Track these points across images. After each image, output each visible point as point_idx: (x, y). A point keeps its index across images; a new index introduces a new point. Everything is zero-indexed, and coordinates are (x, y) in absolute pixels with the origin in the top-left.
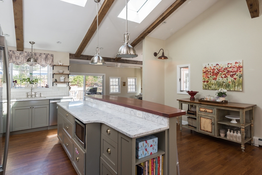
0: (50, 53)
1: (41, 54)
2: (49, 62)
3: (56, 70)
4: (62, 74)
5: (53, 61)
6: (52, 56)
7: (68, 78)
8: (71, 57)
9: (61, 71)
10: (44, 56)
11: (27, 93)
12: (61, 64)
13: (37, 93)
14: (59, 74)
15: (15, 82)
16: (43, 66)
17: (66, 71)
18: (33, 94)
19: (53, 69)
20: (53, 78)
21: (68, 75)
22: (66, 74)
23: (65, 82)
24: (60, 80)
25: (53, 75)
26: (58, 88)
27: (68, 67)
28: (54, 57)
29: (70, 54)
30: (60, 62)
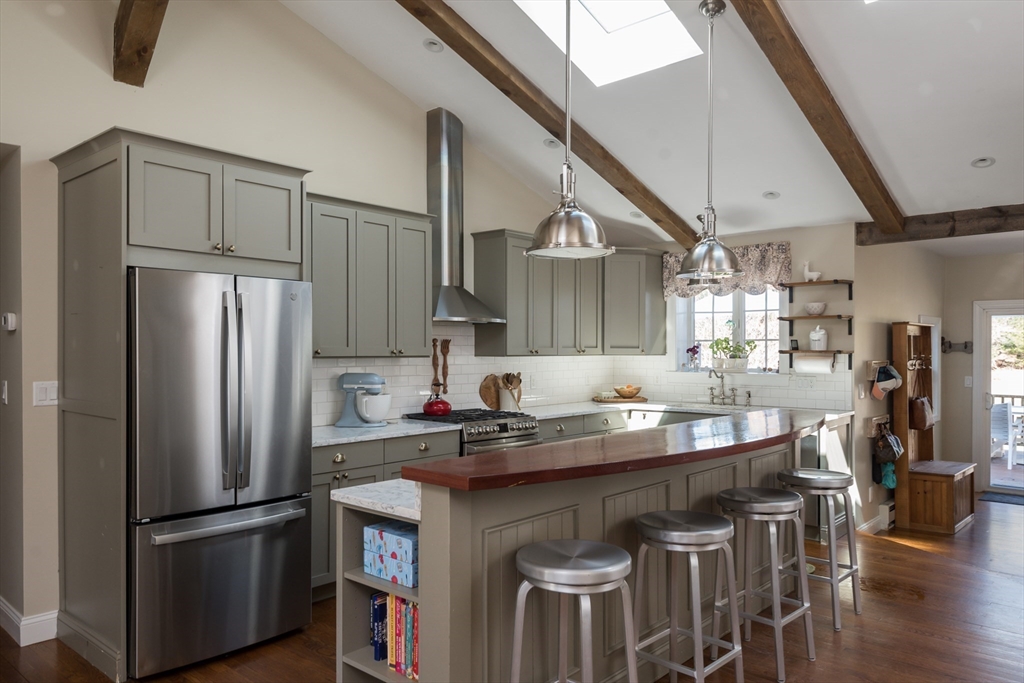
0: (777, 239)
1: (746, 248)
2: (773, 272)
3: (808, 301)
4: (821, 317)
5: (788, 266)
6: (784, 248)
7: (850, 333)
8: (864, 236)
9: (816, 307)
10: (755, 255)
11: (712, 389)
12: (814, 276)
13: (738, 392)
14: (811, 317)
15: (693, 351)
16: (754, 291)
17: (839, 305)
18: (728, 393)
19: (791, 301)
20: (791, 334)
21: (850, 321)
22: (839, 317)
23: (831, 353)
24: (809, 344)
25: (791, 322)
26: (806, 375)
27: (850, 285)
28: (794, 253)
29: (860, 227)
30: (810, 271)
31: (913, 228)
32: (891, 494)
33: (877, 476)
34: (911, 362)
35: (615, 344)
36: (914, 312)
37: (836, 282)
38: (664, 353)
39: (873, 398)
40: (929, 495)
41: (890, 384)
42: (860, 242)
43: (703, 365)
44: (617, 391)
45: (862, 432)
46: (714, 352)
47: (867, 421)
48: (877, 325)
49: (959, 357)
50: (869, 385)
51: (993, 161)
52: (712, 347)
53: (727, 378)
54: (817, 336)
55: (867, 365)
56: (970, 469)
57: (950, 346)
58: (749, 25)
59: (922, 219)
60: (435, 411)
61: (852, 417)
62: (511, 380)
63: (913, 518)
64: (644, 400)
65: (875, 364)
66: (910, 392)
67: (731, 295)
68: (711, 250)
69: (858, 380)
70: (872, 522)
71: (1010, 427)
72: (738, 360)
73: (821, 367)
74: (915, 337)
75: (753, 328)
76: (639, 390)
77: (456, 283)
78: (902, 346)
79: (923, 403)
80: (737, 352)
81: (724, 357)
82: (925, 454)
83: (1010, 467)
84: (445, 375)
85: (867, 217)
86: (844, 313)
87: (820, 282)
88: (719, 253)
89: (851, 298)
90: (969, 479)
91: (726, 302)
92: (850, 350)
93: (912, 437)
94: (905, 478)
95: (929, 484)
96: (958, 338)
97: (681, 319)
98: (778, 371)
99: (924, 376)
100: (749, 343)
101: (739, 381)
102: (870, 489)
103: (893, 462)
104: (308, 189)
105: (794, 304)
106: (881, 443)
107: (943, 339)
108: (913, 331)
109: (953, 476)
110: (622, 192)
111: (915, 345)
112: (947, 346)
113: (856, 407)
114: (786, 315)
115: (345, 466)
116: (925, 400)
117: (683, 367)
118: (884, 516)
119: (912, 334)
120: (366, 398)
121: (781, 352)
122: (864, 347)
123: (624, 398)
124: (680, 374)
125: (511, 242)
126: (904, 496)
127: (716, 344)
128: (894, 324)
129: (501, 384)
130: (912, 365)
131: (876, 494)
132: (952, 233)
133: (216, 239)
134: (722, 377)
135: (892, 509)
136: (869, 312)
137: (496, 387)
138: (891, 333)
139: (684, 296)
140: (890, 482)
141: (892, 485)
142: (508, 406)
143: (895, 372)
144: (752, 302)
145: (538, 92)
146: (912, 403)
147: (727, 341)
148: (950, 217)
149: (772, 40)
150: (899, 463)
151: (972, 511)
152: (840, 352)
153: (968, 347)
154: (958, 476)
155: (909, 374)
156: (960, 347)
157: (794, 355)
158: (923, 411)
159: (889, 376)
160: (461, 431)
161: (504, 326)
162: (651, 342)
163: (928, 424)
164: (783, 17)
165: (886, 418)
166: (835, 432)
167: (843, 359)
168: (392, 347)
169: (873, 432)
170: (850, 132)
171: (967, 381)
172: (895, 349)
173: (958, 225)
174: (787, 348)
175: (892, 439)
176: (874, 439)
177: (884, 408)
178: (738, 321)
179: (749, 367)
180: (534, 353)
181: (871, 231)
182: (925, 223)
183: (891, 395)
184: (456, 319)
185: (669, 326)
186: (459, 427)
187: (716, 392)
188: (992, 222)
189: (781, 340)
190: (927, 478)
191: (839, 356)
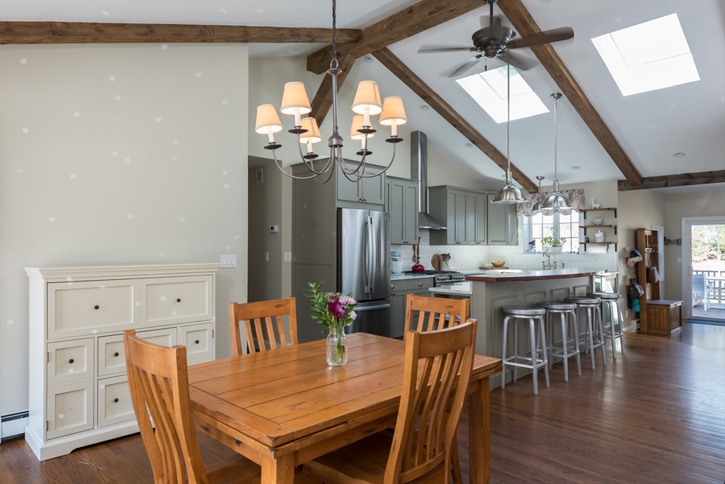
0: (578, 188)
2: (575, 204)
3: (593, 218)
4: (601, 226)
5: (583, 201)
6: (581, 192)
7: (616, 233)
8: (622, 187)
9: (598, 221)
10: (567, 195)
11: (543, 262)
12: (597, 206)
13: (557, 264)
14: (595, 226)
15: (532, 243)
16: (565, 213)
17: (610, 220)
18: (552, 264)
19: (585, 218)
20: (585, 234)
21: (616, 228)
22: (610, 226)
23: (606, 244)
24: (595, 239)
25: (585, 228)
26: (593, 255)
27: (615, 210)
28: (586, 194)
29: (620, 182)
30: (595, 203)
31: (647, 183)
32: (637, 315)
33: (630, 305)
34: (646, 249)
35: (494, 240)
36: (649, 224)
37: (608, 209)
38: (517, 244)
39: (628, 267)
40: (657, 316)
41: (636, 259)
42: (620, 189)
43: (537, 251)
44: (493, 264)
45: (622, 283)
46: (543, 244)
47: (625, 278)
48: (629, 230)
49: (674, 247)
50: (625, 260)
51: (684, 154)
52: (542, 241)
53: (551, 257)
54: (599, 235)
55: (624, 249)
56: (679, 304)
57: (669, 241)
58: (573, 104)
59: (651, 179)
60: (417, 270)
61: (617, 275)
62: (446, 257)
63: (649, 327)
64: (507, 268)
65: (628, 249)
66: (647, 264)
67: (552, 216)
68: (557, 198)
69: (620, 257)
70: (628, 328)
71: (705, 288)
72: (557, 248)
73: (601, 250)
74: (649, 236)
75: (564, 232)
76: (504, 263)
77: (424, 211)
78: (642, 241)
79: (654, 270)
80: (556, 244)
81: (549, 246)
82: (655, 295)
83: (705, 309)
84: (418, 254)
85: (623, 177)
86: (613, 224)
87: (600, 209)
88: (561, 199)
89: (616, 217)
90: (678, 309)
91: (550, 219)
92: (615, 242)
93: (648, 287)
94: (645, 307)
95: (657, 310)
96: (673, 237)
97: (526, 227)
98: (578, 253)
99: (654, 256)
100: (562, 239)
101: (558, 258)
102: (627, 312)
103: (639, 298)
104: (387, 174)
105: (587, 219)
106: (632, 288)
107: (665, 237)
108: (648, 233)
109: (669, 305)
110: (500, 166)
111: (649, 240)
112: (667, 242)
113: (619, 270)
114: (583, 225)
115: (394, 290)
116: (655, 268)
117: (528, 252)
118: (634, 326)
119: (647, 235)
120: (394, 263)
121: (580, 243)
122: (622, 241)
123: (496, 266)
124: (525, 255)
125: (448, 191)
126: (644, 316)
127: (545, 240)
128: (638, 229)
129: (442, 259)
130: (648, 250)
131: (629, 314)
132: (666, 185)
133: (360, 197)
134: (549, 256)
135: (638, 322)
136: (625, 224)
137: (440, 260)
138: (636, 234)
139: (528, 216)
140: (637, 309)
141: (638, 310)
142: (445, 268)
143: (639, 253)
144: (563, 219)
145: (468, 125)
146: (648, 270)
147: (550, 238)
148: (665, 178)
149: (583, 109)
150: (641, 298)
151: (681, 325)
152: (611, 243)
153: (679, 242)
154: (672, 306)
155: (646, 255)
156: (674, 242)
157: (587, 245)
158: (654, 273)
159: (636, 255)
160: (434, 278)
161: (446, 230)
162: (511, 240)
163: (656, 280)
164: (587, 100)
165: (634, 276)
166: (609, 281)
167: (612, 246)
168: (404, 240)
169: (628, 283)
170: (616, 142)
171: (679, 260)
172: (638, 243)
173: (669, 181)
174: (583, 242)
175: (637, 287)
176: (628, 286)
177: (633, 271)
178: (556, 228)
179: (563, 251)
180: (458, 243)
181: (625, 184)
182: (653, 181)
183: (637, 264)
184: (426, 227)
185: (520, 231)
186: (433, 276)
187: (546, 264)
188: (686, 180)
189: (580, 238)
190: (656, 306)
191: (610, 245)
